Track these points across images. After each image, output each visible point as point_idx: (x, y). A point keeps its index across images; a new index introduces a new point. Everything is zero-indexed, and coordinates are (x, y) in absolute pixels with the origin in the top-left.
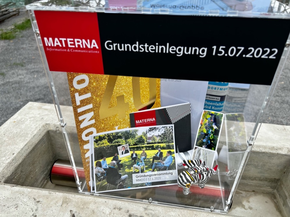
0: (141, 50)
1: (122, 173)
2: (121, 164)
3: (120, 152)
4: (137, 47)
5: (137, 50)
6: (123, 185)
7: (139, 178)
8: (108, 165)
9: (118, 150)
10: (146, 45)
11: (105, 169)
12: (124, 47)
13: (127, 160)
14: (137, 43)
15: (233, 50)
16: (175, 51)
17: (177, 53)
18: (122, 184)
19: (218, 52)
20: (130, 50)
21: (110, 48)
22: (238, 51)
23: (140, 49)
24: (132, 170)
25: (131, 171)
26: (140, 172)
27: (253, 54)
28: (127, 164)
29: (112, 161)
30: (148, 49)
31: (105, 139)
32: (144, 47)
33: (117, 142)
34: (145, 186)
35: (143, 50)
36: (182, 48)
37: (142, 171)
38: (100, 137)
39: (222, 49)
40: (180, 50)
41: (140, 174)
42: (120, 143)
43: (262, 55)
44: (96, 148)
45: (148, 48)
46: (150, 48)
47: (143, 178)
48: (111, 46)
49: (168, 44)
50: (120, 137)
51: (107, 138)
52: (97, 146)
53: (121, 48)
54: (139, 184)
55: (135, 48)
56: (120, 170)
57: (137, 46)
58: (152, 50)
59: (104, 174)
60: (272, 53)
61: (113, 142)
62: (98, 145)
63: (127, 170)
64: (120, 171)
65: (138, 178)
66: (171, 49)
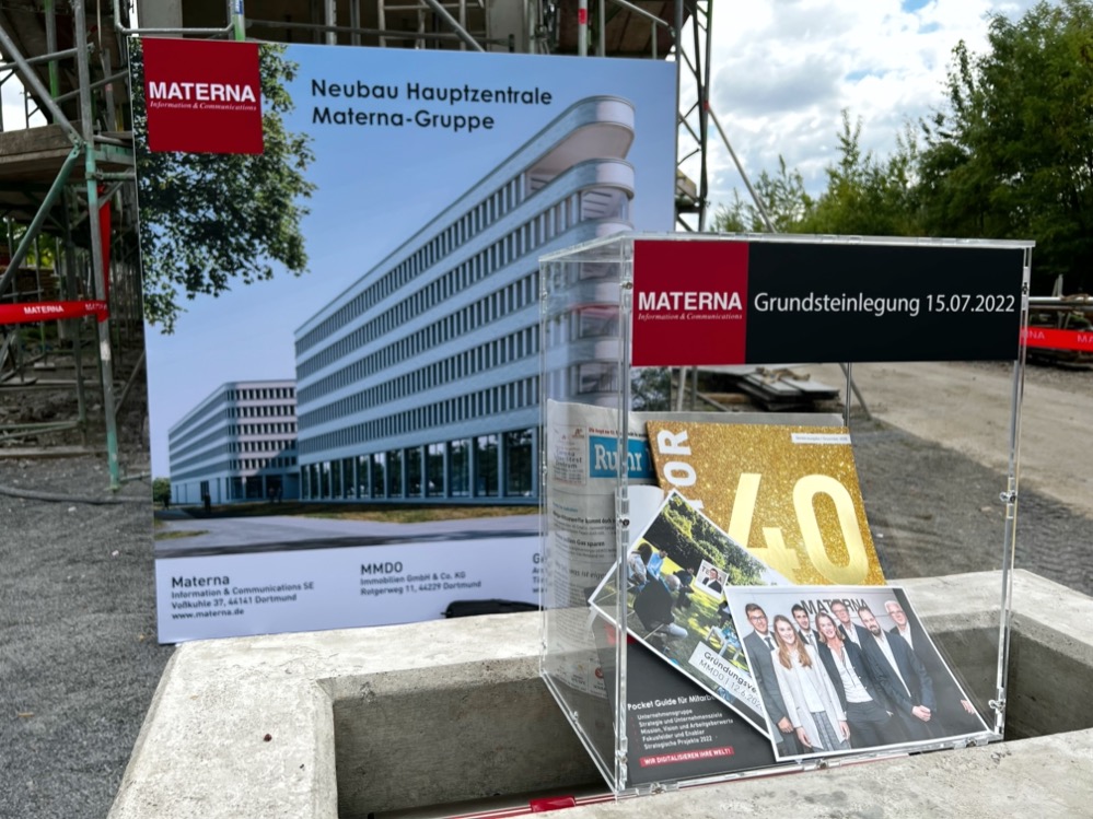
0: (818, 307)
1: (677, 618)
2: (688, 599)
3: (702, 574)
4: (810, 303)
5: (811, 308)
6: (663, 643)
7: (711, 663)
8: (662, 574)
9: (701, 567)
10: (826, 299)
11: (648, 574)
12: (788, 305)
13: (707, 604)
14: (812, 294)
15: (955, 300)
16: (873, 307)
17: (875, 311)
18: (664, 640)
19: (936, 305)
20: (798, 309)
21: (763, 306)
22: (963, 301)
23: (815, 306)
24: (706, 632)
25: (701, 631)
26: (722, 652)
27: (983, 307)
28: (701, 611)
29: (674, 573)
30: (829, 306)
31: (690, 519)
32: (822, 302)
33: (709, 551)
34: (715, 691)
35: (821, 306)
36: (883, 301)
37: (728, 656)
38: (684, 504)
39: (941, 299)
40: (879, 305)
41: (719, 657)
42: (713, 558)
43: (996, 307)
44: (664, 516)
45: (829, 303)
46: (832, 304)
47: (721, 671)
48: (766, 303)
49: (861, 295)
50: (720, 547)
51: (695, 522)
52: (667, 515)
53: (783, 306)
54: (702, 674)
55: (807, 304)
56: (680, 609)
57: (811, 300)
58: (835, 307)
59: (642, 583)
60: (1008, 302)
61: (701, 542)
62: (670, 515)
63: (693, 622)
64: (677, 610)
65: (708, 662)
66: (865, 304)
